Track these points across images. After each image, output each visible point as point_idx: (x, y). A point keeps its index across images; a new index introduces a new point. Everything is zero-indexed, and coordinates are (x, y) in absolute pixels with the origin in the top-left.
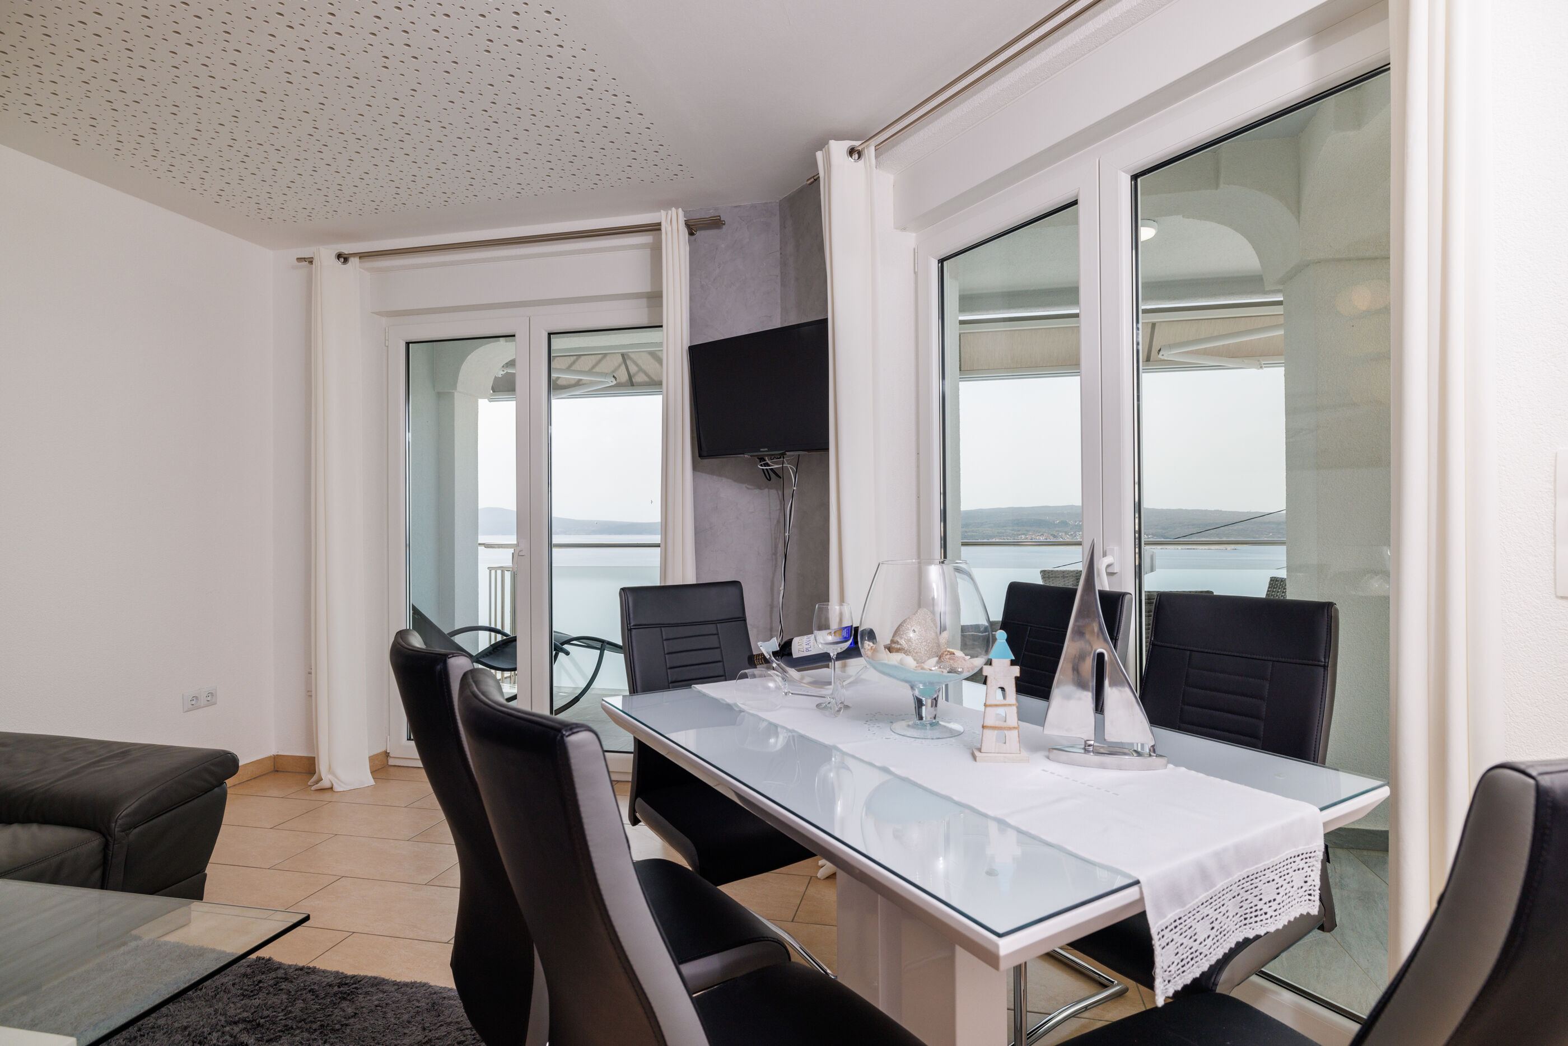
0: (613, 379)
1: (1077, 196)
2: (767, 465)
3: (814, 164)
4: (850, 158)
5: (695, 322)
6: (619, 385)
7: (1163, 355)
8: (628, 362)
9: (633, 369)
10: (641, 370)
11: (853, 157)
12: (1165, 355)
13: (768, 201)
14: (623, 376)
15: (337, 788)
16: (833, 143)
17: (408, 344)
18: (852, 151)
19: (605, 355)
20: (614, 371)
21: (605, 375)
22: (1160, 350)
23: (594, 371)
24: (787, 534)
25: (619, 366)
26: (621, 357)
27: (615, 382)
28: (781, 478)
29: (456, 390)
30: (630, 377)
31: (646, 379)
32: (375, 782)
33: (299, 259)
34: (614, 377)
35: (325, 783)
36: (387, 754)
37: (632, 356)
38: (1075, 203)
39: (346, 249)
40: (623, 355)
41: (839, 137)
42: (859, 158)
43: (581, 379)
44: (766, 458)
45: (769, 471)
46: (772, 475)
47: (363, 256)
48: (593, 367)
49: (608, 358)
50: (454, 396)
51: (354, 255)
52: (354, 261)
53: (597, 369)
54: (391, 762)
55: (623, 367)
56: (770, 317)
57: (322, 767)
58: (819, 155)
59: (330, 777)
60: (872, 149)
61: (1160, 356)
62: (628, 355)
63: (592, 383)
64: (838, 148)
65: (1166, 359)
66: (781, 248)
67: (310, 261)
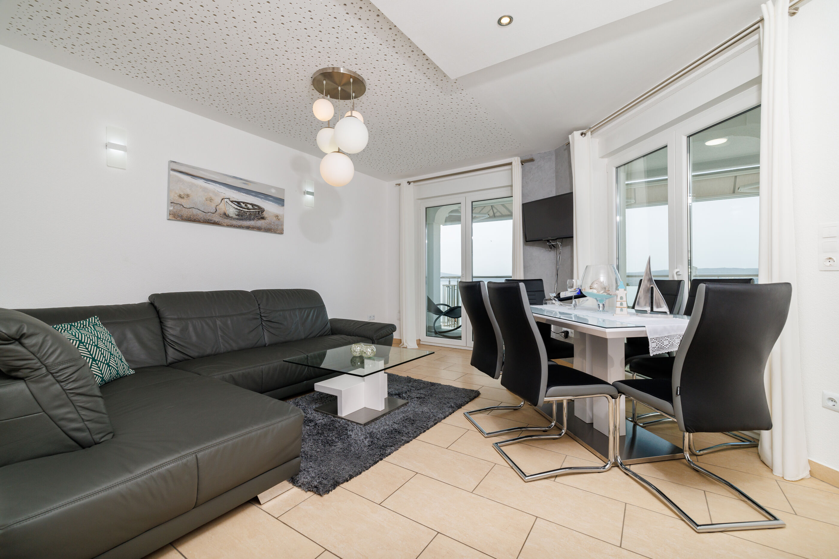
0: (488, 215)
1: (667, 144)
2: (551, 243)
3: (568, 138)
4: (581, 136)
5: (523, 195)
6: (490, 217)
7: (740, 190)
8: (494, 208)
9: (495, 211)
10: (498, 211)
11: (583, 135)
12: (742, 190)
13: (551, 150)
14: (491, 214)
15: (408, 347)
16: (575, 132)
17: (426, 208)
18: (582, 134)
19: (485, 206)
20: (488, 212)
21: (485, 214)
22: (739, 188)
23: (481, 212)
24: (558, 267)
25: (490, 210)
26: (491, 207)
27: (489, 216)
28: (555, 247)
29: (434, 222)
30: (494, 213)
31: (500, 214)
32: (418, 347)
33: (396, 185)
34: (488, 214)
35: (405, 346)
36: (420, 340)
37: (495, 206)
38: (666, 146)
39: (410, 179)
40: (492, 206)
41: (577, 129)
42: (585, 136)
43: (476, 216)
44: (550, 241)
45: (551, 245)
46: (552, 246)
47: (414, 182)
48: (480, 211)
49: (486, 207)
50: (433, 224)
51: (412, 182)
52: (412, 184)
53: (482, 212)
54: (421, 343)
55: (492, 210)
56: (551, 191)
57: (404, 341)
58: (570, 136)
59: (406, 344)
60: (590, 133)
61: (739, 191)
62: (494, 207)
63: (479, 217)
64: (577, 134)
65: (742, 191)
66: (555, 167)
67: (399, 185)
